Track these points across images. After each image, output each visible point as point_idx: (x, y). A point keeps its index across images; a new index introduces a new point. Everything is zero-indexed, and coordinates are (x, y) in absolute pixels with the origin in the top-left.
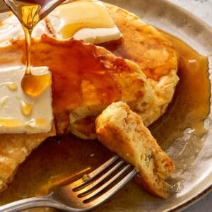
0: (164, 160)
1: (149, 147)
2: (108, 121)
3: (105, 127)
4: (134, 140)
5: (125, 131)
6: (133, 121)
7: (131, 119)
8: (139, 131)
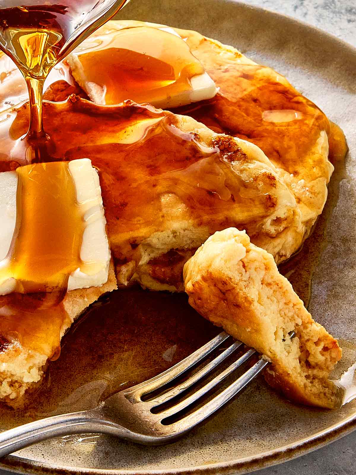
0: (320, 340)
1: (290, 314)
2: (210, 266)
3: (204, 279)
4: (259, 302)
5: (242, 284)
6: (256, 264)
7: (253, 261)
8: (269, 285)
